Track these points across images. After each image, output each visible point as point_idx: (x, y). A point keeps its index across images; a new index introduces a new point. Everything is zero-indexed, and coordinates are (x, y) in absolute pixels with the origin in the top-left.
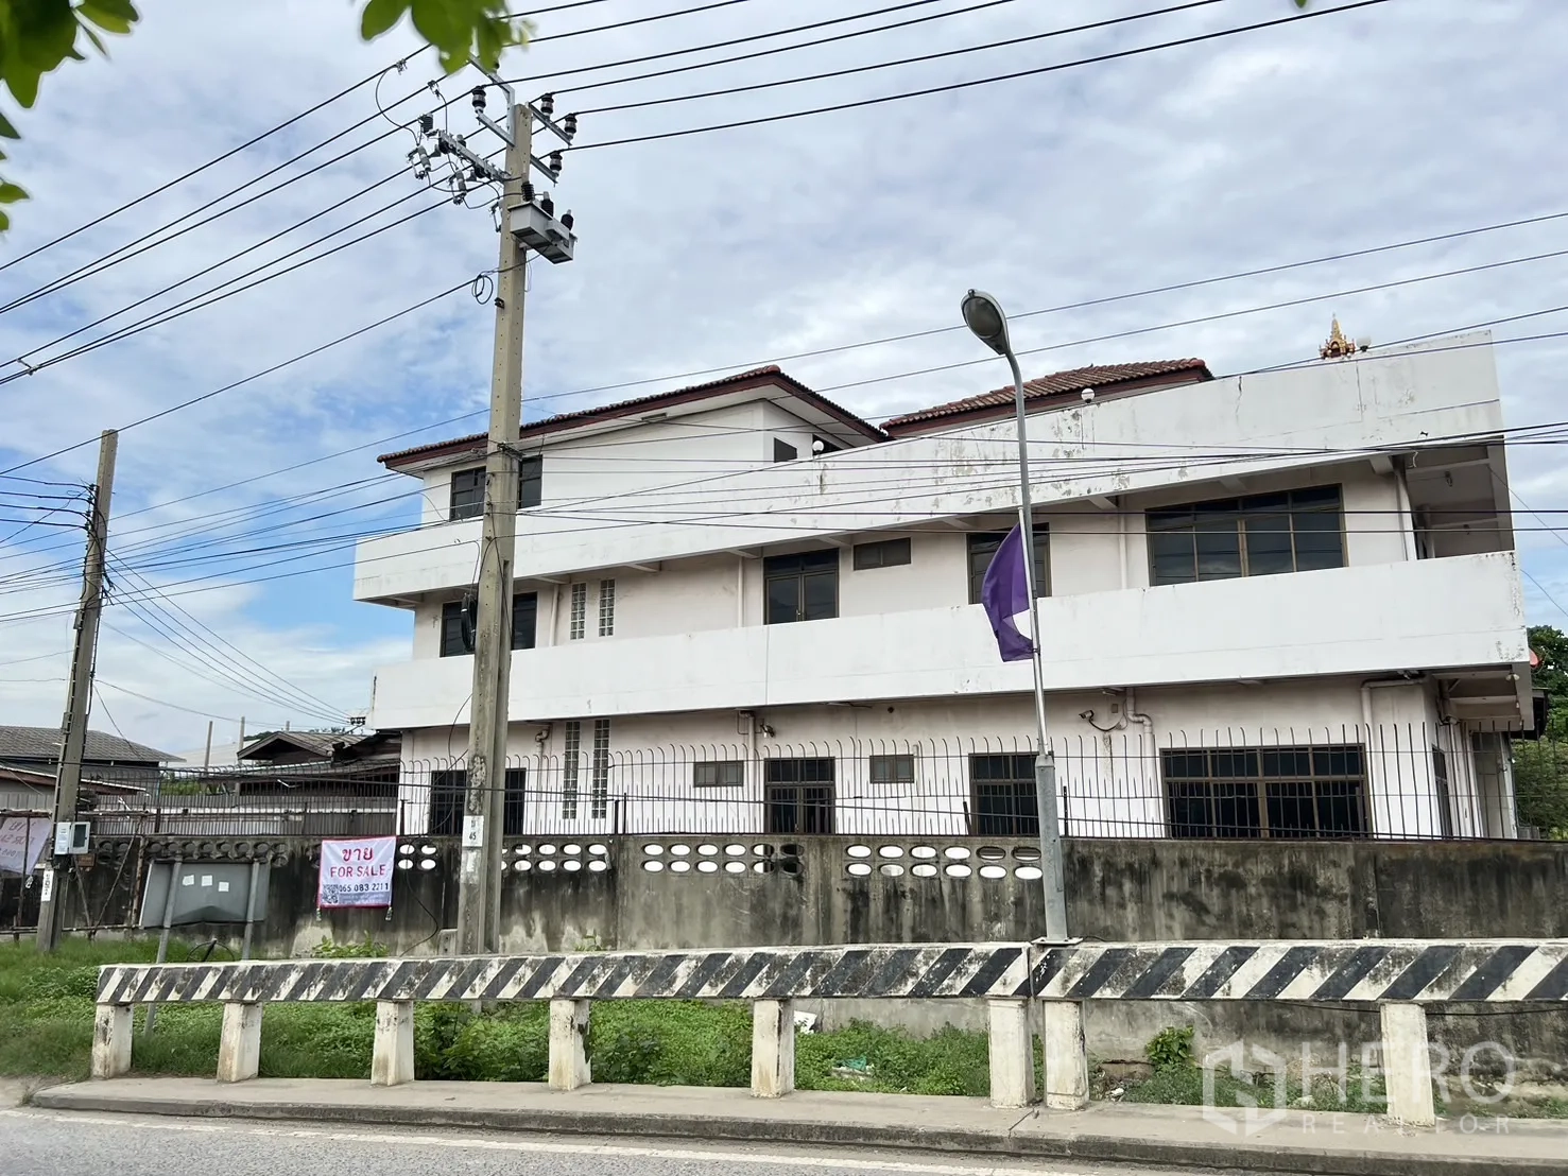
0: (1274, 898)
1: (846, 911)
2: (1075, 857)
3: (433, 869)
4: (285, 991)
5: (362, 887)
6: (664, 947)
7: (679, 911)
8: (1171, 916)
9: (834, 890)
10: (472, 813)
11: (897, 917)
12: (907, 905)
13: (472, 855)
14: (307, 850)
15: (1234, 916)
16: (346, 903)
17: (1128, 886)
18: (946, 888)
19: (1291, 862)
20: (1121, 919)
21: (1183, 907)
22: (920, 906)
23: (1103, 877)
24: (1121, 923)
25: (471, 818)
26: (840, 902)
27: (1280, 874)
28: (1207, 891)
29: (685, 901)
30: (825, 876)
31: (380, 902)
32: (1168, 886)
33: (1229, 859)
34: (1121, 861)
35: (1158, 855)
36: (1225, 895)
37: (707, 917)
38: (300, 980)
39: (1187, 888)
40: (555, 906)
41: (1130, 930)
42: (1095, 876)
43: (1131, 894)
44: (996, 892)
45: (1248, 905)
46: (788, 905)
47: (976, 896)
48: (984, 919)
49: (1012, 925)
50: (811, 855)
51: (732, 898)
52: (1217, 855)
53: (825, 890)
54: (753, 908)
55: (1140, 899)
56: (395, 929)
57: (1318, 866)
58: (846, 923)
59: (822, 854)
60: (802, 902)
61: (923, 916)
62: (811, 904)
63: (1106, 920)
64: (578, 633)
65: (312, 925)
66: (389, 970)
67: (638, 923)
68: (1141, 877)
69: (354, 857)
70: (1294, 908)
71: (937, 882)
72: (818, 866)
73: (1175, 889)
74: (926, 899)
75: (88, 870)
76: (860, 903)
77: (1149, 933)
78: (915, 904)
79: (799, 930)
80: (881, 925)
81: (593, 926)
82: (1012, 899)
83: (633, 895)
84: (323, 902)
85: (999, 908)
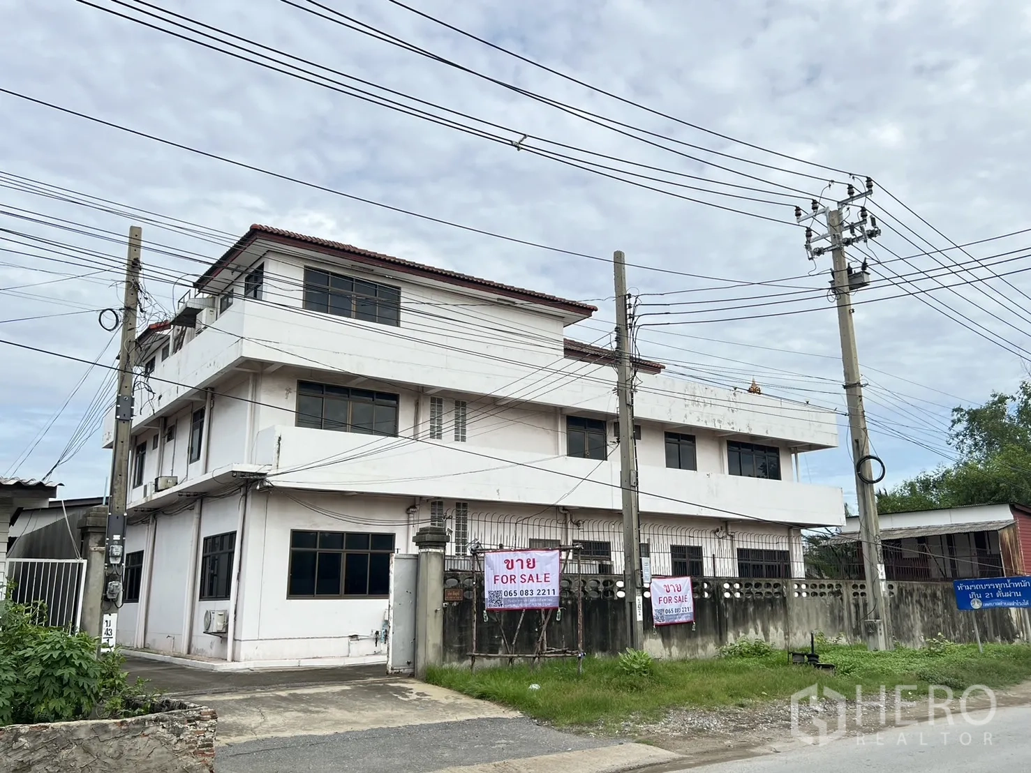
3: (710, 597)
5: (677, 610)
16: (669, 621)
31: (688, 619)
40: (765, 617)
56: (696, 636)
64: (436, 433)
65: (650, 638)
75: (455, 604)
81: (780, 625)
83: (791, 609)
84: (655, 621)
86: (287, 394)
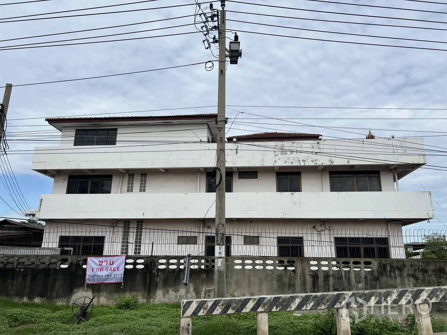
0: (435, 275)
1: (311, 281)
2: (382, 264)
3: (143, 268)
4: (294, 306)
5: (108, 275)
6: (244, 295)
7: (250, 282)
8: (409, 281)
9: (307, 275)
10: (219, 245)
11: (328, 283)
12: (331, 279)
13: (220, 260)
14: (80, 261)
15: (426, 280)
16: (100, 282)
17: (397, 272)
18: (343, 274)
19: (439, 266)
20: (396, 282)
21: (412, 278)
22: (335, 279)
23: (390, 270)
24: (396, 283)
25: (219, 246)
26: (309, 279)
27: (437, 269)
28: (419, 273)
29: (252, 279)
30: (303, 270)
31: (118, 281)
32: (408, 272)
33: (424, 265)
34: (395, 266)
35: (405, 263)
36: (423, 275)
37: (261, 284)
38: (301, 302)
39: (413, 273)
41: (399, 285)
42: (388, 270)
43: (398, 275)
44: (359, 274)
45: (429, 277)
46: (290, 280)
47: (353, 276)
48: (356, 283)
49: (364, 284)
50: (298, 264)
51: (270, 278)
52: (420, 264)
53: (303, 275)
54: (278, 281)
55: (401, 276)
56: (124, 292)
57: (446, 266)
58: (311, 285)
59: (302, 263)
60: (295, 278)
61: (336, 283)
62: (298, 279)
63: (391, 282)
64: (130, 190)
65: (82, 291)
66: (346, 296)
67: (233, 287)
68: (400, 270)
69: (104, 264)
70: (441, 278)
71: (340, 272)
72: (301, 267)
73: (410, 273)
74: (337, 277)
76: (315, 279)
77: (403, 286)
78: (333, 279)
79: (294, 288)
80: (323, 286)
82: (364, 276)
83: (231, 277)
84: (87, 282)
85: (360, 279)
86: (64, 182)
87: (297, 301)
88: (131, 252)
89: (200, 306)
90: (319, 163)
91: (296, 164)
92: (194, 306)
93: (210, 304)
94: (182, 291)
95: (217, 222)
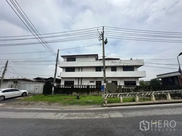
64: (79, 71)
87: (128, 94)
88: (80, 84)
89: (109, 95)
90: (121, 65)
91: (116, 65)
92: (107, 95)
93: (111, 95)
94: (95, 92)
95: (104, 78)
